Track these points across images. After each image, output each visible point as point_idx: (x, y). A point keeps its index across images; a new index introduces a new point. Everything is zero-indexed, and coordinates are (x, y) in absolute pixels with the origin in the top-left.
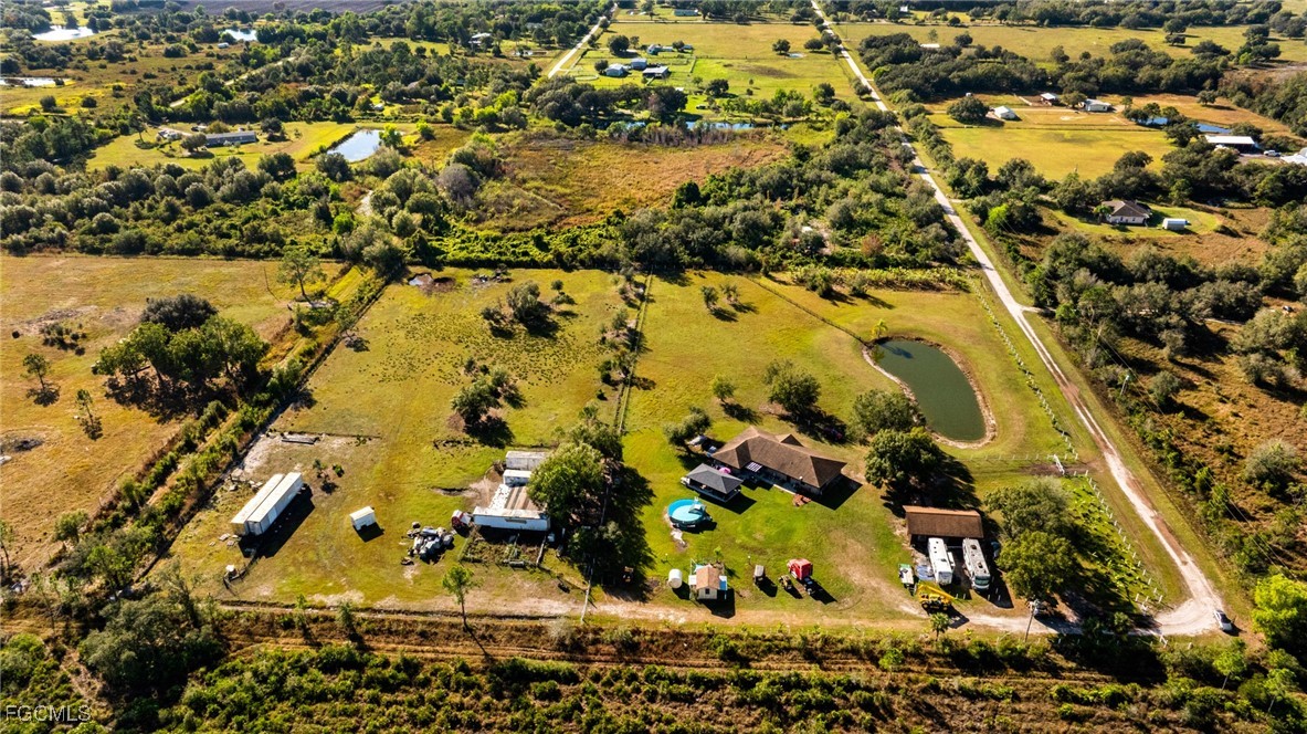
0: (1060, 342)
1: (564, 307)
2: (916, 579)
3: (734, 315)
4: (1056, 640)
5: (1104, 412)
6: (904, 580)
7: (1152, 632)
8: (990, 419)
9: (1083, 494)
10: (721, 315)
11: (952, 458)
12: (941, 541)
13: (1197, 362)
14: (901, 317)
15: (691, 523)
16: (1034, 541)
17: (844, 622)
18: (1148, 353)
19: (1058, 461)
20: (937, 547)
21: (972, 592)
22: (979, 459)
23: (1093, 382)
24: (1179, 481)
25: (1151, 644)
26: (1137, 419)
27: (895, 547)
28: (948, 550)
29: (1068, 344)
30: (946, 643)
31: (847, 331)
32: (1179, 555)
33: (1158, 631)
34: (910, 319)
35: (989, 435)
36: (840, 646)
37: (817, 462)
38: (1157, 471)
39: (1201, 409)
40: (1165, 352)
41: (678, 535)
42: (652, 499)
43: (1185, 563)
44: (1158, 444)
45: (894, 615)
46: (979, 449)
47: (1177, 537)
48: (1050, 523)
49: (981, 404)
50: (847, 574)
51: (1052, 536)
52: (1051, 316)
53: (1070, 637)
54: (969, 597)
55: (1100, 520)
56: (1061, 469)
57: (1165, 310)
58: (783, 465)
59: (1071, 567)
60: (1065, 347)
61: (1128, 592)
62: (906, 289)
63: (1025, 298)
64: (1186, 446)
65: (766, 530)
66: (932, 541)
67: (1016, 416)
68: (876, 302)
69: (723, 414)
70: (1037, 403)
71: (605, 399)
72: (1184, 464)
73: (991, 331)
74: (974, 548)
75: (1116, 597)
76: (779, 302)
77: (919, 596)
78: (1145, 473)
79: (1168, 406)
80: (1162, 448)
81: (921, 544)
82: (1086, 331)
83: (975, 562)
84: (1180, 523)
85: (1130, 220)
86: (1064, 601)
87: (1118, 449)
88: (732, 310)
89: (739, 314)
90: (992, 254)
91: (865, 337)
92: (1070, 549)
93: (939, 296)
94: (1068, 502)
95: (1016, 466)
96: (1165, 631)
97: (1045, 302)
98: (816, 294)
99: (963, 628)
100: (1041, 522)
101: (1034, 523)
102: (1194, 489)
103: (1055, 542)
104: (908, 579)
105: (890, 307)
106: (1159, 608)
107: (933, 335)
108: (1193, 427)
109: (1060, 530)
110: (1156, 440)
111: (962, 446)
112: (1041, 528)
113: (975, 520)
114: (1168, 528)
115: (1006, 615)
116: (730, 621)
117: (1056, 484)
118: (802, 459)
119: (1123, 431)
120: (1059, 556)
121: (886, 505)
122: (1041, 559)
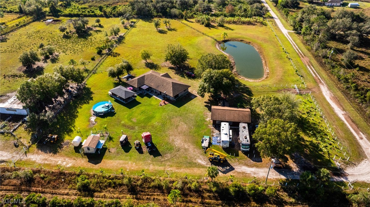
0: (302, 42)
1: (98, 29)
2: (210, 144)
3: (166, 32)
4: (284, 183)
5: (320, 68)
6: (203, 145)
7: (342, 179)
8: (267, 70)
9: (307, 102)
10: (161, 32)
11: (244, 85)
12: (227, 124)
13: (364, 50)
14: (236, 33)
15: (102, 113)
16: (275, 124)
17: (161, 168)
18: (341, 46)
19: (296, 88)
20: (225, 127)
21: (240, 152)
22: (258, 86)
23: (316, 57)
24: (357, 98)
25: (343, 188)
26: (336, 70)
27: (204, 127)
28: (230, 129)
29: (306, 43)
30: (216, 184)
31: (212, 37)
32: (358, 134)
33: (347, 179)
34: (240, 34)
35: (265, 76)
36: (153, 184)
37: (174, 84)
38: (345, 92)
39: (366, 67)
40: (349, 46)
41: (93, 119)
42: (91, 101)
43: (362, 138)
44: (346, 80)
45: (192, 164)
46: (259, 82)
47: (357, 125)
48: (286, 114)
49: (264, 64)
50: (173, 141)
51: (286, 122)
52: (299, 34)
53: (294, 181)
54: (237, 155)
55: (315, 115)
56: (298, 91)
57: (350, 28)
58: (158, 86)
59: (296, 140)
60: (304, 44)
61: (329, 154)
62: (241, 24)
63: (289, 28)
64: (360, 82)
65: (139, 117)
66: (223, 124)
67: (279, 69)
68: (227, 28)
69: (144, 66)
70: (289, 64)
71: (94, 60)
72: (359, 90)
73: (273, 38)
74: (244, 128)
75: (321, 157)
76: (188, 28)
77: (208, 154)
78: (339, 94)
79: (350, 66)
80: (348, 82)
81: (217, 125)
82: (314, 37)
83: (244, 135)
84: (358, 118)
85: (335, 4)
86: (292, 158)
87: (326, 83)
88: (167, 30)
89: (169, 31)
90: (279, 15)
91: (218, 39)
92: (296, 130)
93: (254, 27)
94: (299, 105)
95: (276, 89)
96: (351, 179)
97: (297, 29)
98: (203, 26)
99: (231, 173)
100: (281, 114)
101: (276, 114)
102: (366, 101)
103: (288, 125)
104: (206, 144)
105: (232, 30)
106: (347, 164)
107: (248, 39)
108: (363, 74)
109: (292, 118)
110: (346, 79)
111: (251, 81)
112: (281, 117)
113: (248, 113)
114: (351, 120)
115: (257, 167)
116: (97, 166)
117: (294, 98)
118: (168, 83)
119: (329, 76)
120: (289, 133)
121: (206, 106)
122: (279, 135)
